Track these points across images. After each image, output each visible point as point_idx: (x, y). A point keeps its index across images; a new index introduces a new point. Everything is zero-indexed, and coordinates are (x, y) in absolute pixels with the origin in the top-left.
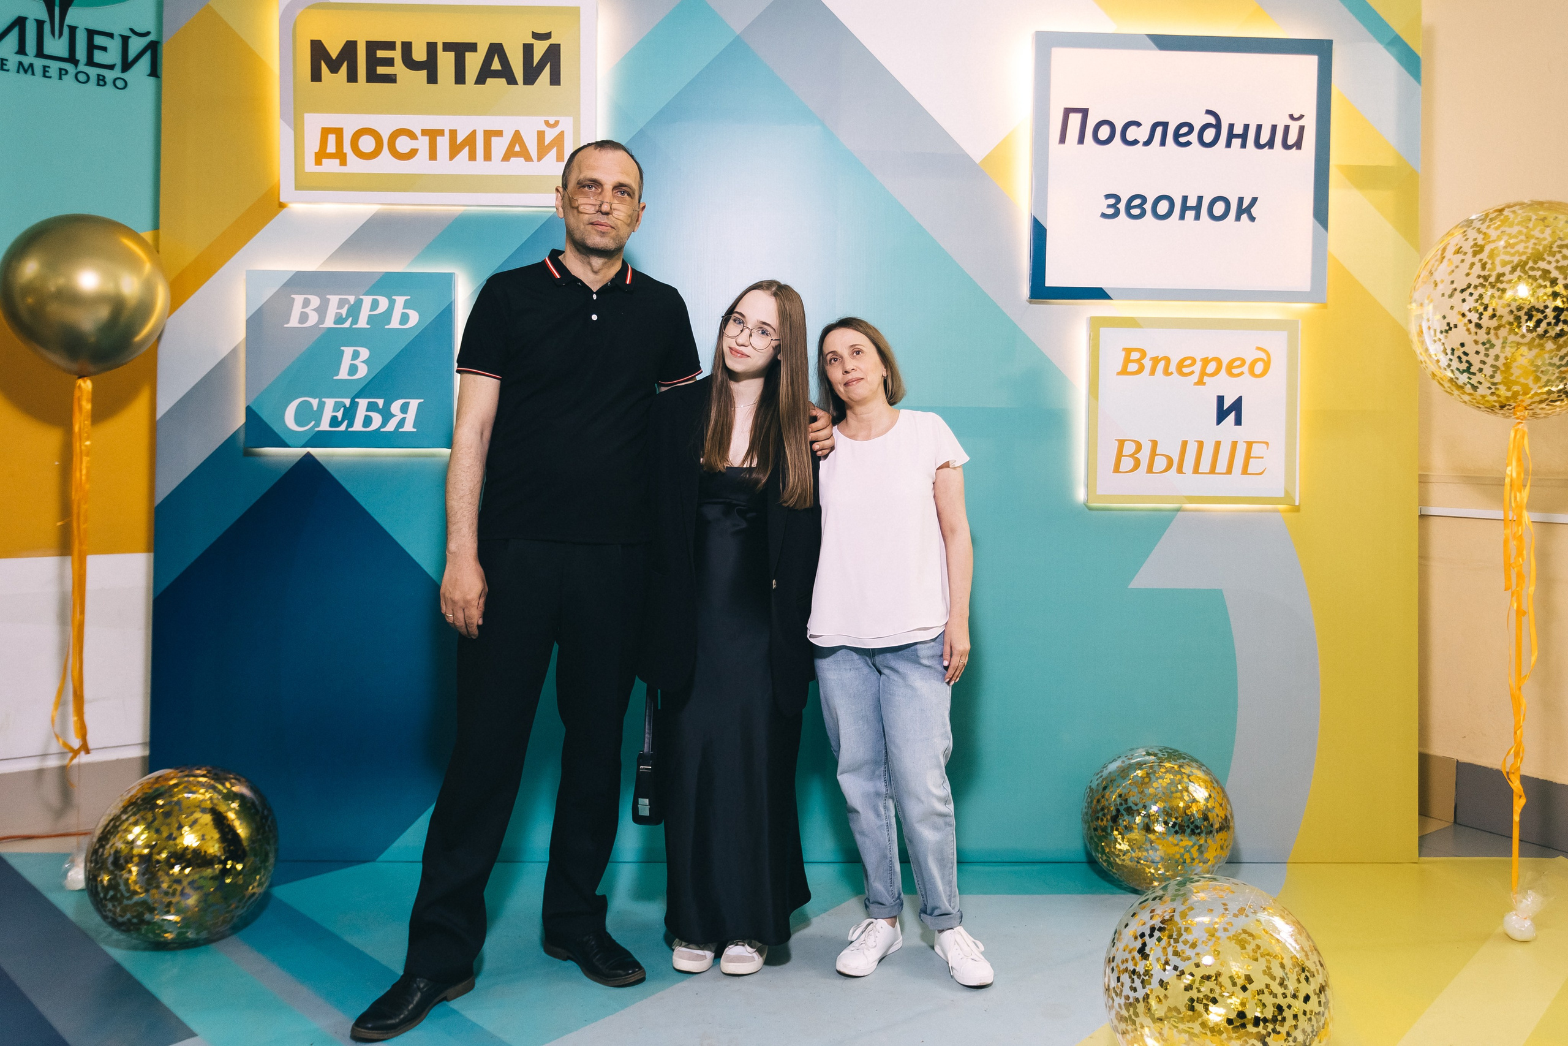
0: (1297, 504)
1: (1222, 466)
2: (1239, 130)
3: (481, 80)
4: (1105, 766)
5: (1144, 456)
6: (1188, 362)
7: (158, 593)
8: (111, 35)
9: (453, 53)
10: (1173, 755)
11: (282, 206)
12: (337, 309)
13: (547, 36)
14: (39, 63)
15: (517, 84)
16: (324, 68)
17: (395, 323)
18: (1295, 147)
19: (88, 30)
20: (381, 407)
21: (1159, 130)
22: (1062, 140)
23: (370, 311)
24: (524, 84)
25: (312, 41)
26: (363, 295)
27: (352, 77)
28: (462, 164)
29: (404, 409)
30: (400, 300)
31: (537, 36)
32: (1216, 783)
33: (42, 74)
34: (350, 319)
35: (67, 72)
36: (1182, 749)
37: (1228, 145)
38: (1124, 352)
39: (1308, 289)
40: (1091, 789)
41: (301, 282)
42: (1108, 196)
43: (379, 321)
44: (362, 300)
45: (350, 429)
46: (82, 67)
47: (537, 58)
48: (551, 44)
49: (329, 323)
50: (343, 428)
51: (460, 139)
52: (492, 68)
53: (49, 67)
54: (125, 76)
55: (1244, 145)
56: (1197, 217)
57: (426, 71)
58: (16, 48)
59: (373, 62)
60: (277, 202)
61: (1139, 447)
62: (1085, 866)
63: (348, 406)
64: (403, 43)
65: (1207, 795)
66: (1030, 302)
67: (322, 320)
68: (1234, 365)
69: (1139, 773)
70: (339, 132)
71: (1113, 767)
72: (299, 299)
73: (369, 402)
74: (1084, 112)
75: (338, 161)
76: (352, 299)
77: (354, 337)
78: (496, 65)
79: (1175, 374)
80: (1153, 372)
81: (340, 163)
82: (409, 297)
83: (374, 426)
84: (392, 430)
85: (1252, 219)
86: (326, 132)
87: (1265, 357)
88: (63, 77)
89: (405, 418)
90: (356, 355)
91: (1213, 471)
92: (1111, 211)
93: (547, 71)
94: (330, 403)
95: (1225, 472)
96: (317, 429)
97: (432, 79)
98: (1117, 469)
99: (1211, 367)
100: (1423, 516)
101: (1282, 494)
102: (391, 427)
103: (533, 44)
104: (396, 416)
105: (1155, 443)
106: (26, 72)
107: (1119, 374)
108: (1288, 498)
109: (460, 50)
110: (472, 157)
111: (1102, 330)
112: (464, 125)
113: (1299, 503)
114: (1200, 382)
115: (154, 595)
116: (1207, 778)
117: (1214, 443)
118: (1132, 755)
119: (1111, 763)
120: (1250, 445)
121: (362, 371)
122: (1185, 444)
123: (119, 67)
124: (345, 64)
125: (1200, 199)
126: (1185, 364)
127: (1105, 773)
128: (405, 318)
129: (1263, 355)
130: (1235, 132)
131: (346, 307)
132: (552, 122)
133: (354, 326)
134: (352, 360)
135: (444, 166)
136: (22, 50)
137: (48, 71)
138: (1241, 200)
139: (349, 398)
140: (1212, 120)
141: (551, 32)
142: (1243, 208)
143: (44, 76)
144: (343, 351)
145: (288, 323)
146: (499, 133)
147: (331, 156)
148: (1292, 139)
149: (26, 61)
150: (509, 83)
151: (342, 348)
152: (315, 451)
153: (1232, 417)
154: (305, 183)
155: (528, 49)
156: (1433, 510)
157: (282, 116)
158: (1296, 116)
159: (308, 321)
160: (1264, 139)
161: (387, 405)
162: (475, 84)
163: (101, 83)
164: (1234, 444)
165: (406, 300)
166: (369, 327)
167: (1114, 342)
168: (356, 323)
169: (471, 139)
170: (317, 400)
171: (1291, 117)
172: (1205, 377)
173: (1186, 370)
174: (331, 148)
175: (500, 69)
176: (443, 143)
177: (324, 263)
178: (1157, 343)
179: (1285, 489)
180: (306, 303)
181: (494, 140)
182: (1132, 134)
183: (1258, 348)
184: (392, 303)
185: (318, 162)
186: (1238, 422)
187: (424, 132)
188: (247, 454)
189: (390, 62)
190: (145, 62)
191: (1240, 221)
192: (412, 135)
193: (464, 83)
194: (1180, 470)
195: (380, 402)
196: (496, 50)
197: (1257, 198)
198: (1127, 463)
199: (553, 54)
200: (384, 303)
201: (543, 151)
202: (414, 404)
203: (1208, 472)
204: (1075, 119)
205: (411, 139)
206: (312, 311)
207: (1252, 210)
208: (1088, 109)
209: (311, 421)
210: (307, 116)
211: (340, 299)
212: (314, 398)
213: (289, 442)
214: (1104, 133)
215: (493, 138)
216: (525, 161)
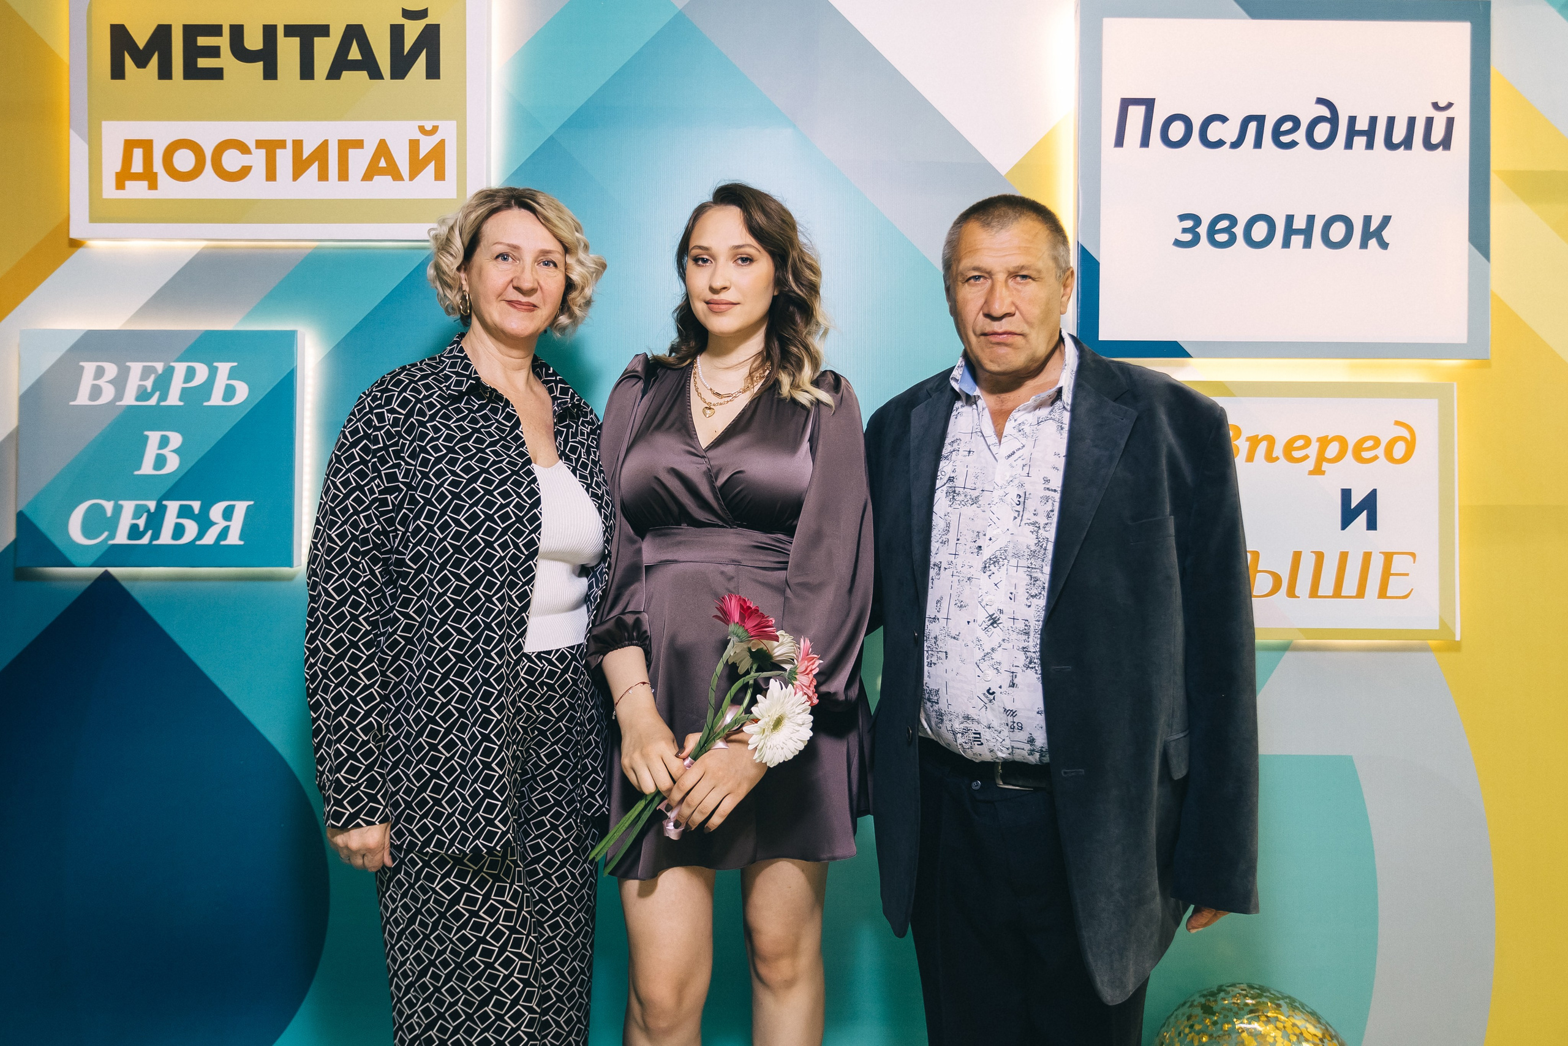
0: (1458, 638)
1: (1350, 585)
2: (1362, 125)
3: (334, 74)
6: (1300, 443)
9: (298, 38)
11: (75, 244)
12: (140, 380)
13: (422, 14)
15: (382, 78)
16: (128, 61)
17: (216, 399)
18: (1441, 147)
20: (197, 511)
21: (1252, 126)
22: (1119, 142)
23: (184, 383)
24: (392, 78)
25: (112, 26)
26: (175, 361)
27: (165, 73)
28: (309, 186)
29: (228, 514)
30: (224, 368)
31: (408, 14)
34: (157, 394)
37: (1349, 145)
39: (1465, 341)
41: (92, 344)
42: (1183, 218)
43: (195, 396)
44: (173, 368)
45: (155, 542)
47: (408, 44)
48: (427, 25)
49: (129, 399)
50: (145, 540)
51: (307, 152)
52: (350, 58)
55: (1370, 145)
56: (1307, 244)
57: (262, 63)
59: (192, 52)
60: (68, 241)
63: (152, 510)
64: (232, 27)
67: (120, 395)
68: (1365, 446)
70: (147, 146)
72: (89, 368)
73: (181, 506)
74: (1149, 104)
75: (145, 184)
76: (160, 367)
77: (162, 418)
78: (355, 54)
79: (1282, 460)
81: (149, 186)
82: (235, 364)
83: (187, 538)
85: (1384, 245)
86: (130, 145)
87: (1406, 434)
89: (228, 527)
90: (164, 442)
91: (1338, 593)
92: (1188, 237)
93: (423, 57)
94: (129, 507)
95: (1355, 595)
96: (111, 542)
97: (270, 73)
99: (1332, 450)
101: (1436, 626)
102: (209, 538)
103: (403, 25)
104: (216, 524)
108: (1444, 631)
109: (308, 34)
110: (323, 176)
112: (312, 134)
113: (1461, 639)
114: (1318, 470)
117: (1338, 555)
120: (1388, 557)
121: (173, 463)
122: (1297, 556)
124: (155, 57)
125: (1311, 219)
126: (1296, 445)
128: (230, 392)
129: (1405, 433)
130: (1358, 127)
131: (152, 378)
132: (428, 127)
133: (162, 404)
134: (159, 449)
135: (285, 188)
138: (1367, 220)
139: (153, 500)
140: (1326, 113)
141: (427, 9)
142: (1372, 229)
144: (147, 437)
145: (75, 399)
146: (359, 144)
147: (137, 177)
148: (1437, 136)
150: (371, 78)
151: (146, 433)
152: (112, 570)
153: (1363, 517)
154: (102, 212)
155: (397, 32)
157: (72, 125)
158: (1442, 104)
159: (102, 397)
160: (1398, 136)
161: (205, 509)
162: (327, 79)
164: (1367, 556)
165: (232, 368)
166: (181, 404)
168: (166, 400)
169: (321, 152)
170: (111, 503)
171: (1436, 106)
172: (1324, 463)
173: (1297, 454)
174: (137, 166)
175: (360, 58)
176: (284, 159)
177: (130, 321)
178: (1255, 418)
179: (1440, 619)
180: (100, 373)
181: (352, 153)
182: (1215, 132)
183: (1397, 423)
184: (213, 372)
185: (120, 186)
186: (1372, 525)
187: (260, 144)
189: (214, 52)
191: (1366, 248)
192: (244, 149)
193: (312, 77)
194: (1291, 593)
195: (196, 505)
196: (355, 33)
197: (1391, 216)
199: (430, 38)
200: (202, 372)
201: (417, 166)
202: (241, 508)
203: (1331, 595)
204: (1136, 114)
205: (242, 153)
206: (107, 384)
207: (1383, 233)
208: (1154, 100)
209: (102, 533)
210: (105, 124)
211: (144, 367)
212: (109, 500)
213: (73, 560)
214: (1177, 131)
215: (350, 151)
216: (394, 180)
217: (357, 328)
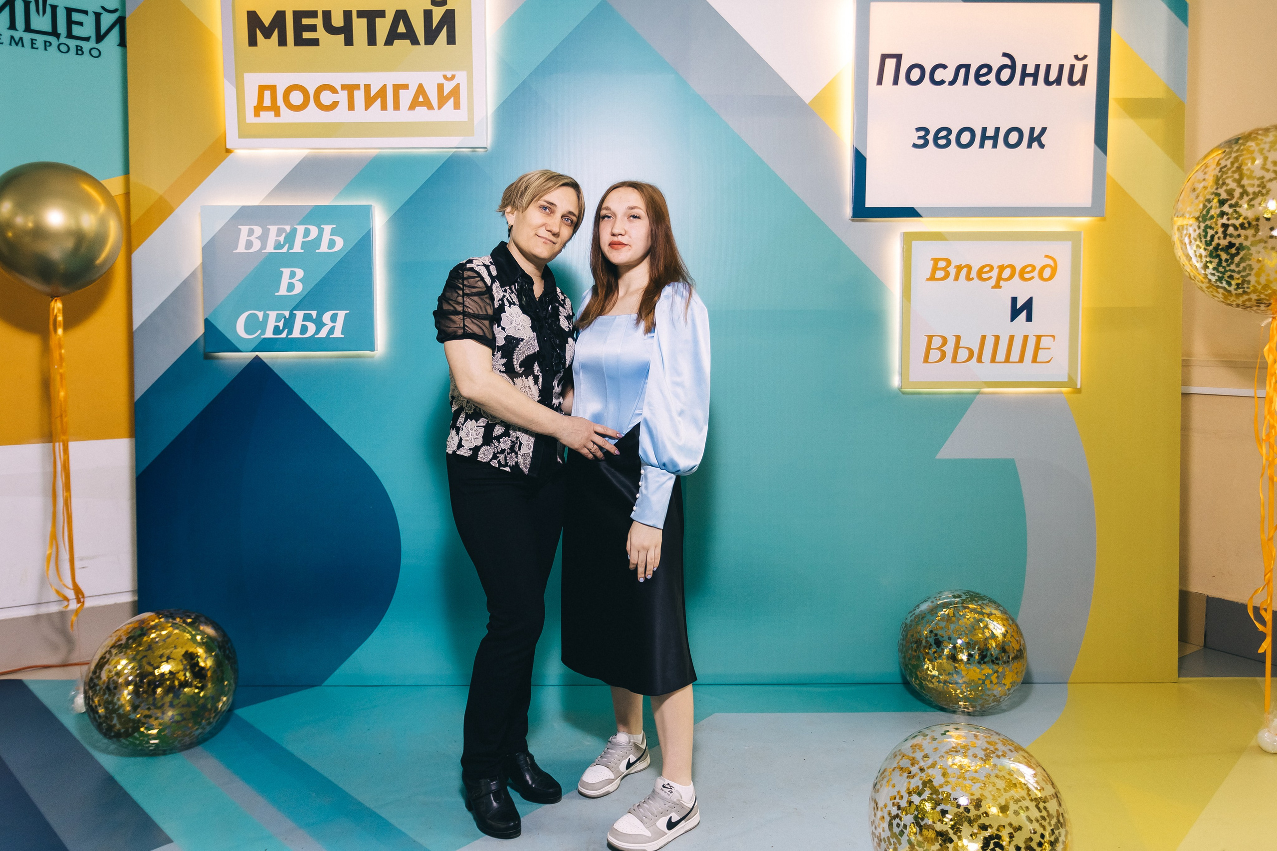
0: (1079, 386)
1: (1015, 356)
2: (1030, 70)
3: (389, 42)
4: (918, 606)
5: (949, 348)
6: (987, 269)
7: (140, 473)
8: (85, 12)
9: (366, 19)
10: (974, 597)
11: (228, 151)
12: (277, 236)
13: (444, 3)
14: (27, 37)
15: (419, 44)
16: (259, 35)
17: (324, 248)
18: (1079, 84)
19: (66, 8)
20: (314, 317)
21: (962, 71)
22: (880, 82)
23: (303, 238)
24: (426, 44)
25: (248, 12)
26: (297, 225)
27: (282, 42)
28: (375, 113)
29: (334, 319)
30: (328, 229)
31: (434, 3)
32: (1010, 620)
33: (30, 47)
34: (287, 245)
35: (51, 44)
36: (983, 592)
37: (1022, 83)
38: (932, 262)
39: (1089, 205)
40: (906, 624)
41: (246, 215)
42: (918, 129)
43: (311, 246)
44: (296, 229)
45: (289, 337)
46: (63, 39)
47: (435, 22)
48: (447, 10)
49: (270, 248)
50: (284, 335)
51: (373, 93)
52: (398, 31)
53: (36, 40)
54: (97, 46)
55: (1035, 83)
56: (995, 146)
57: (343, 35)
58: (8, 24)
59: (299, 28)
60: (224, 149)
61: (945, 341)
62: (901, 687)
63: (287, 317)
64: (324, 12)
65: (1003, 630)
66: (852, 221)
67: (264, 246)
68: (1028, 270)
69: (945, 612)
70: (273, 88)
71: (924, 607)
72: (244, 229)
73: (304, 313)
74: (899, 57)
75: (273, 113)
76: (288, 228)
77: (291, 260)
78: (402, 29)
79: (976, 279)
80: (956, 278)
81: (275, 115)
83: (307, 335)
84: (325, 336)
85: (1042, 146)
86: (262, 89)
87: (1051, 263)
88: (48, 48)
89: (334, 326)
90: (293, 275)
91: (1007, 360)
92: (921, 142)
93: (444, 32)
94: (273, 315)
95: (1017, 361)
96: (263, 337)
97: (349, 42)
98: (926, 360)
99: (1007, 273)
100: (1185, 395)
101: (1066, 380)
102: (323, 333)
103: (432, 10)
104: (327, 325)
105: (958, 338)
106: (17, 44)
107: (928, 280)
108: (1071, 383)
109: (371, 16)
110: (384, 107)
111: (914, 243)
112: (377, 80)
113: (1081, 387)
114: (997, 286)
115: (136, 474)
116: (1005, 617)
117: (1008, 336)
118: (940, 597)
119: (922, 603)
120: (1039, 338)
121: (299, 288)
122: (984, 338)
123: (93, 39)
124: (276, 30)
125: (997, 130)
126: (983, 271)
127: (917, 611)
128: (332, 244)
130: (1028, 72)
131: (284, 234)
132: (449, 76)
133: (290, 251)
134: (289, 279)
135: (360, 115)
136: (13, 26)
137: (35, 44)
138: (1032, 130)
139: (288, 310)
140: (1007, 61)
142: (1035, 135)
143: (32, 47)
144: (282, 272)
145: (236, 249)
146: (406, 87)
147: (267, 109)
148: (1076, 77)
149: (17, 35)
150: (412, 44)
151: (281, 269)
152: (260, 354)
153: (1024, 314)
154: (246, 132)
155: (428, 14)
156: (1194, 389)
157: (225, 76)
158: (1080, 56)
159: (253, 248)
160: (1052, 77)
161: (320, 316)
162: (384, 45)
163: (80, 52)
164: (1026, 338)
165: (333, 229)
166: (303, 251)
167: (924, 254)
168: (292, 249)
169: (383, 91)
170: (263, 312)
171: (1076, 57)
172: (1001, 281)
173: (985, 276)
174: (267, 102)
175: (405, 32)
176: (359, 96)
177: (264, 200)
178: (960, 254)
179: (1068, 374)
180: (251, 232)
182: (939, 75)
183: (1046, 256)
184: (321, 231)
185: (257, 115)
186: (1029, 318)
187: (344, 87)
188: (207, 357)
189: (313, 28)
190: (115, 34)
191: (1031, 148)
192: (334, 90)
193: (375, 44)
194: (979, 360)
195: (314, 314)
196: (401, 15)
197: (1046, 128)
198: (935, 355)
199: (449, 18)
200: (314, 231)
201: (442, 101)
202: (341, 314)
203: (1003, 361)
204: (891, 64)
205: (333, 93)
206: (256, 239)
207: (1044, 139)
208: (902, 54)
209: (258, 331)
210: (245, 75)
211: (278, 228)
212: (260, 311)
213: (240, 348)
214: (915, 75)
215: (401, 92)
216: (428, 110)
217: (408, 203)
